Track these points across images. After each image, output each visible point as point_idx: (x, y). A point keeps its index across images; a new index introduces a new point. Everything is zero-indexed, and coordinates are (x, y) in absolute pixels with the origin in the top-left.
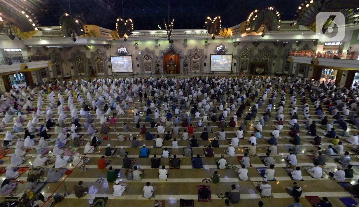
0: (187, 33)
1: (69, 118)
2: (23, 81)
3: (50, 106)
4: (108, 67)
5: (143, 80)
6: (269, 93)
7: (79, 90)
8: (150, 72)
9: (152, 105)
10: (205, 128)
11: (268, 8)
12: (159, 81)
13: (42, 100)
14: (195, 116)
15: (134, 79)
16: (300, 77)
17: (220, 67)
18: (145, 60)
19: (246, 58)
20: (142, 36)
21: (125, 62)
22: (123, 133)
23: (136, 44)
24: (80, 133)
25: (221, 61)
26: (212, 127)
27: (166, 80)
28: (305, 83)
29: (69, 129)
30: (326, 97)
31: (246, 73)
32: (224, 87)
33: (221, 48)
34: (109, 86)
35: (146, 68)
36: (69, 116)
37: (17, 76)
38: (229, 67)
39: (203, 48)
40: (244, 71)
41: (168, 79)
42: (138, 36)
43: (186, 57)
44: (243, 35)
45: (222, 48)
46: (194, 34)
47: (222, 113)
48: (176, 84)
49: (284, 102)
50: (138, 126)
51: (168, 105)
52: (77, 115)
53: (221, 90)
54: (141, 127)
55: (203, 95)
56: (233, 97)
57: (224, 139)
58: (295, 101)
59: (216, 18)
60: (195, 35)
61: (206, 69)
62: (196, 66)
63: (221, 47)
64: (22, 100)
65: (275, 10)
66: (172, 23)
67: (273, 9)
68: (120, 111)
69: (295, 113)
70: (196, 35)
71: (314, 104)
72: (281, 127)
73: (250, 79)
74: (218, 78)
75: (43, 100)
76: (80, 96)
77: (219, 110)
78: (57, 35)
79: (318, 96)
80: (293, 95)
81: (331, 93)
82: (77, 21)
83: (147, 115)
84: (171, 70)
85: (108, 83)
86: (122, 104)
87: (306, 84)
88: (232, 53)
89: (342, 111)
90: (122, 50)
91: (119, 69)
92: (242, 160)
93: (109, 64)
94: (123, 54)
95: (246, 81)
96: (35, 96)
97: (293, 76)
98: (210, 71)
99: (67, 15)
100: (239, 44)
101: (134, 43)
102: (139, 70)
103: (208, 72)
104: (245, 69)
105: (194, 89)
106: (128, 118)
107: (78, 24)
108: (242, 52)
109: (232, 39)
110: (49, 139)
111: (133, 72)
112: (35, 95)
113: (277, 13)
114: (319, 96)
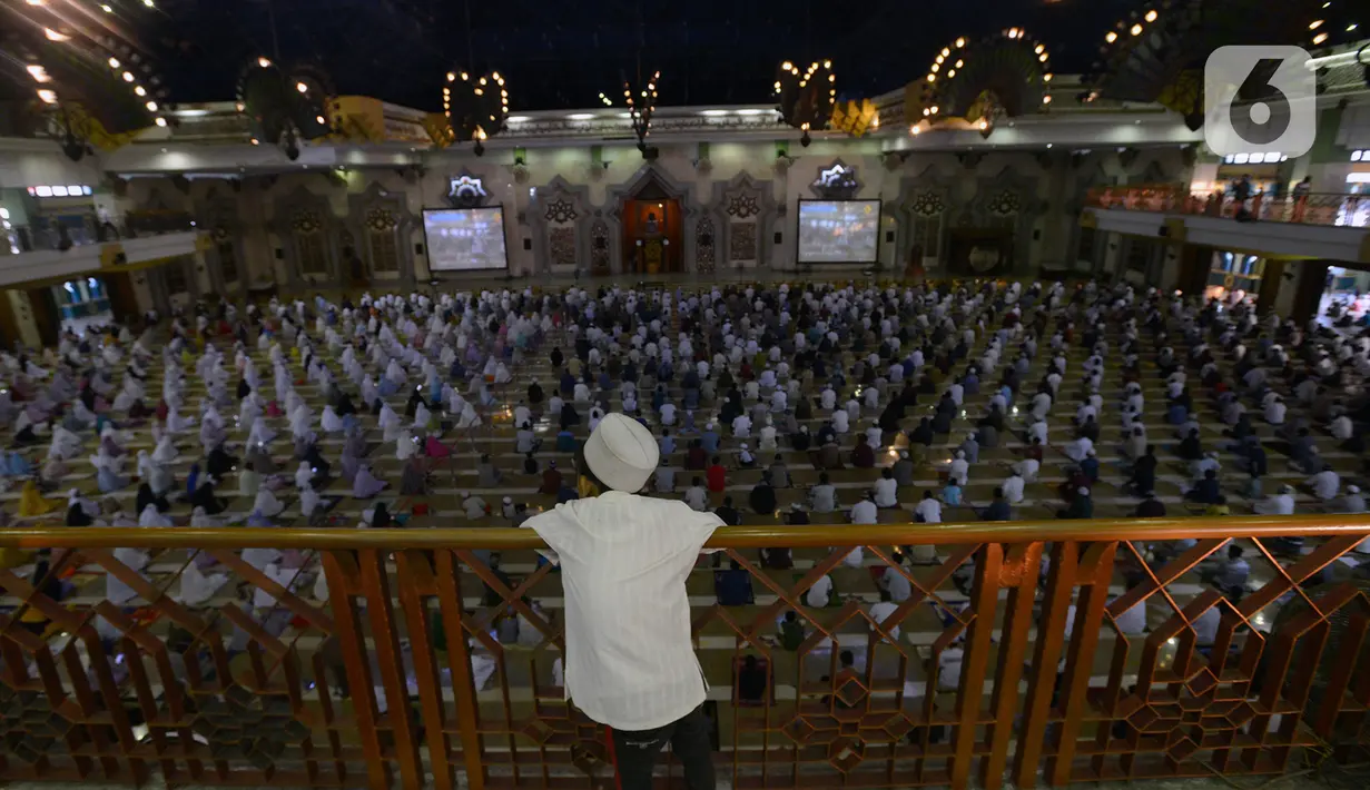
0: (710, 121)
1: (285, 442)
2: (101, 307)
3: (210, 399)
4: (414, 252)
5: (546, 299)
6: (1011, 343)
7: (309, 338)
8: (572, 268)
9: (581, 390)
10: (765, 472)
11: (1004, 33)
12: (608, 300)
13: (178, 376)
14: (732, 429)
15: (514, 297)
16: (1131, 284)
17: (833, 246)
18: (553, 224)
19: (932, 211)
20: (539, 133)
21: (479, 232)
22: (481, 492)
23: (519, 161)
24: (329, 492)
25: (838, 224)
26: (790, 467)
27: (633, 298)
28: (1147, 305)
29: (289, 479)
30: (1211, 360)
31: (933, 270)
32: (845, 325)
33: (837, 176)
34: (421, 322)
35: (555, 253)
36: (282, 435)
37: (76, 288)
38: (868, 247)
39: (770, 176)
40: (926, 262)
41: (640, 294)
42: (524, 134)
43: (706, 210)
44: (916, 130)
45: (841, 175)
46: (734, 125)
47: (828, 419)
48: (669, 314)
49: (1055, 379)
50: (531, 466)
51: (636, 392)
52: (313, 429)
53: (834, 336)
54: (541, 471)
55: (764, 354)
56: (875, 359)
57: (832, 508)
58: (1095, 372)
59: (815, 66)
60: (740, 127)
61: (780, 257)
62: (745, 244)
63: (837, 172)
64: (107, 378)
65: (1029, 38)
66: (651, 87)
67: (1021, 35)
68: (468, 416)
69: (1090, 417)
70: (744, 127)
71: (1164, 385)
72: (1033, 465)
73: (943, 292)
74: (825, 291)
75: (183, 377)
76: (316, 359)
77: (820, 407)
78: (224, 135)
79: (1185, 355)
80: (1092, 354)
81: (1235, 342)
82: (302, 88)
83: (564, 427)
84: (652, 261)
85: (417, 312)
86: (471, 390)
87: (1149, 311)
88: (880, 194)
89: (1262, 409)
90: (464, 187)
91: (454, 258)
92: (885, 578)
93: (416, 239)
94: (468, 202)
95: (926, 301)
96: (152, 363)
97: (1105, 279)
98: (797, 263)
99: (264, 63)
100: (907, 160)
101: (510, 159)
102: (528, 260)
103: (790, 265)
104: (929, 255)
105: (735, 331)
106: (493, 440)
107: (307, 97)
108: (917, 191)
109: (880, 140)
110: (223, 514)
111: (507, 268)
112: (151, 359)
113: (1039, 50)
114: (1191, 355)
